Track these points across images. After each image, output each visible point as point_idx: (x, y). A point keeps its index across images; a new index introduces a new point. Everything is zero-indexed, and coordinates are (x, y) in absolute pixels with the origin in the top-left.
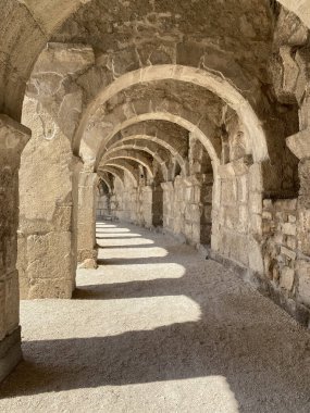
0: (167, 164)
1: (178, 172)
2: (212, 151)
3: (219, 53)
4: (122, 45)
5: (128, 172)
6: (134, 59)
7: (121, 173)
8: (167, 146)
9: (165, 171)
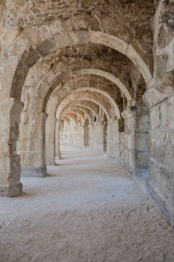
0: (90, 116)
1: (95, 120)
2: (106, 113)
3: (103, 83)
4: (71, 81)
5: (72, 120)
6: (74, 85)
7: (68, 120)
8: (90, 109)
9: (90, 119)
